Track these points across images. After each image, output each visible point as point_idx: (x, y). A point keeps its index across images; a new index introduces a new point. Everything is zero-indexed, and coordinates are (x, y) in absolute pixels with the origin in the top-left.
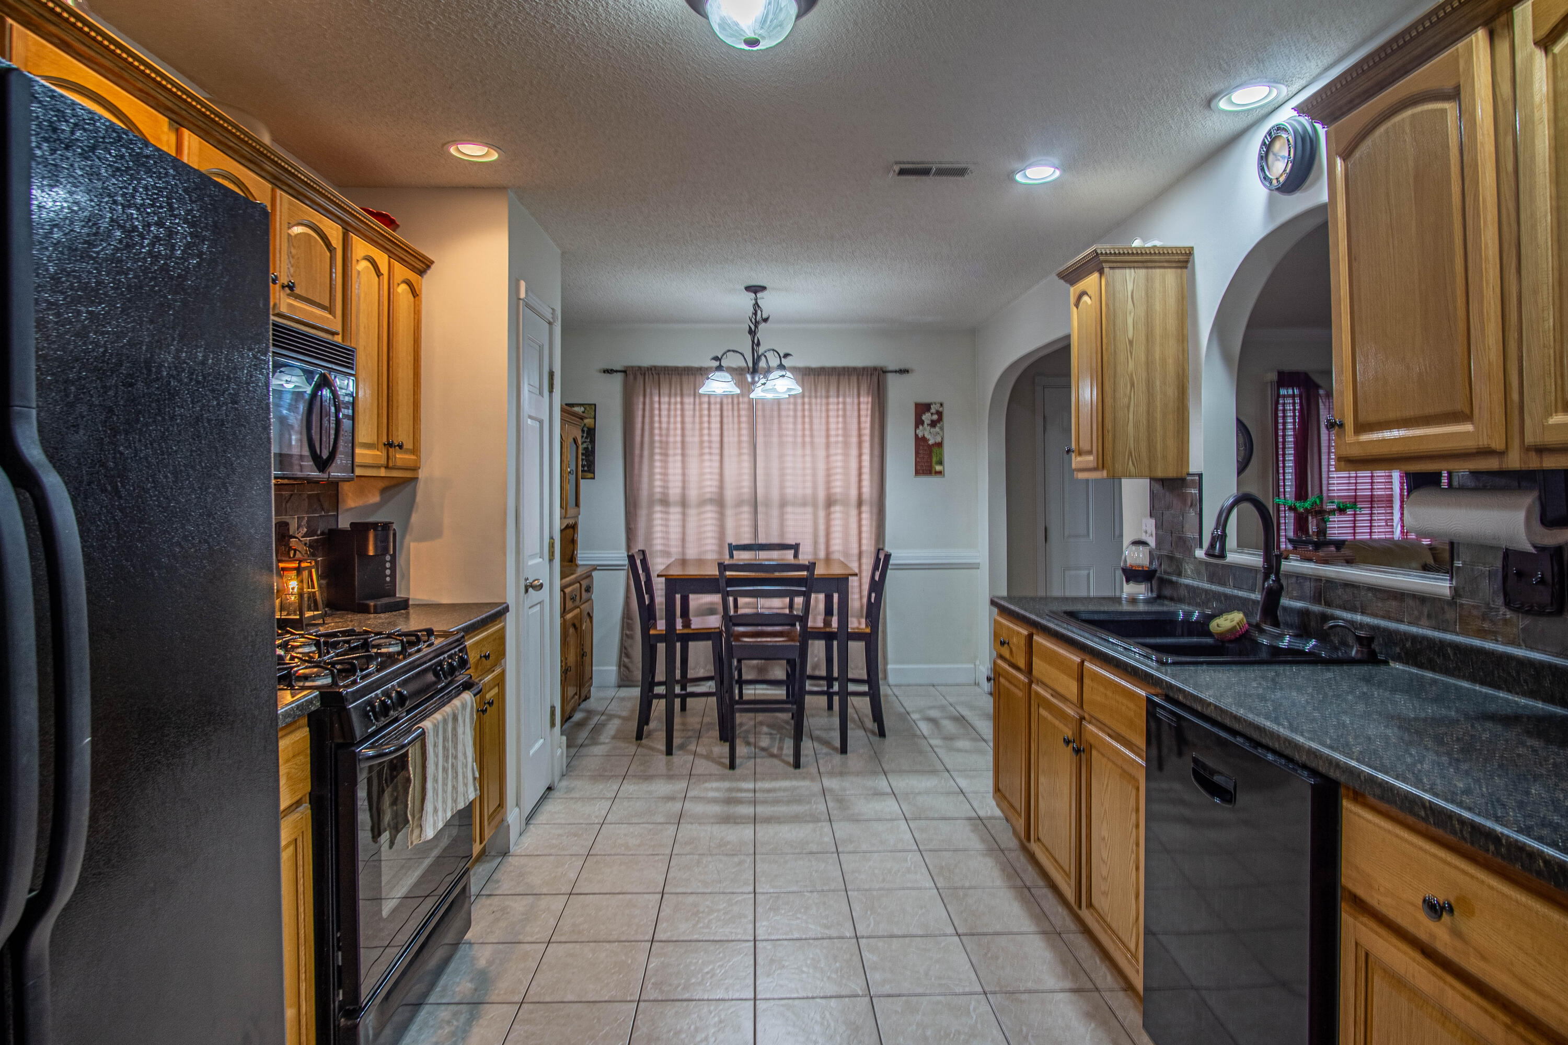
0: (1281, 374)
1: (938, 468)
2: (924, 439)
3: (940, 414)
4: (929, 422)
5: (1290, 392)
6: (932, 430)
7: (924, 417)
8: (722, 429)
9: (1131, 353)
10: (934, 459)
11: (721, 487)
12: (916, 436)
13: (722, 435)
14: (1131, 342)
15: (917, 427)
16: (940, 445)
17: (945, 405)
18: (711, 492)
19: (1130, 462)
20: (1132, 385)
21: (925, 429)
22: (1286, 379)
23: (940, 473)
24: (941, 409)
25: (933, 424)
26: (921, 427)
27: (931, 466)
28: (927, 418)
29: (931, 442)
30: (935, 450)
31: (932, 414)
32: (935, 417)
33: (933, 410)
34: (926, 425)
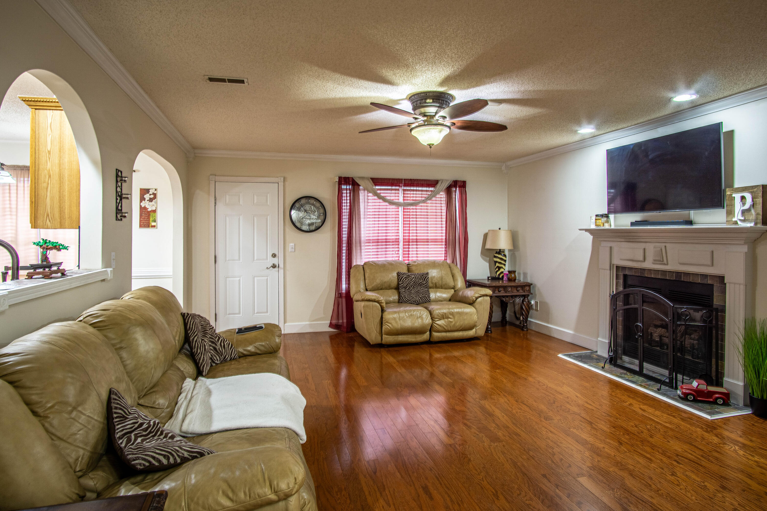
0: (340, 178)
1: (153, 224)
2: (145, 208)
3: (155, 195)
4: (148, 199)
5: (345, 187)
6: (150, 203)
7: (145, 196)
8: (17, 201)
9: (49, 159)
10: (151, 219)
11: (16, 234)
12: (141, 206)
13: (17, 204)
14: (49, 152)
15: (141, 201)
16: (154, 211)
17: (158, 190)
18: (11, 237)
19: (48, 220)
20: (50, 176)
21: (146, 203)
22: (343, 180)
23: (154, 226)
24: (155, 192)
25: (151, 200)
26: (143, 202)
27: (149, 223)
28: (147, 197)
29: (149, 210)
30: (152, 214)
31: (150, 195)
32: (152, 196)
33: (151, 193)
34: (146, 200)
